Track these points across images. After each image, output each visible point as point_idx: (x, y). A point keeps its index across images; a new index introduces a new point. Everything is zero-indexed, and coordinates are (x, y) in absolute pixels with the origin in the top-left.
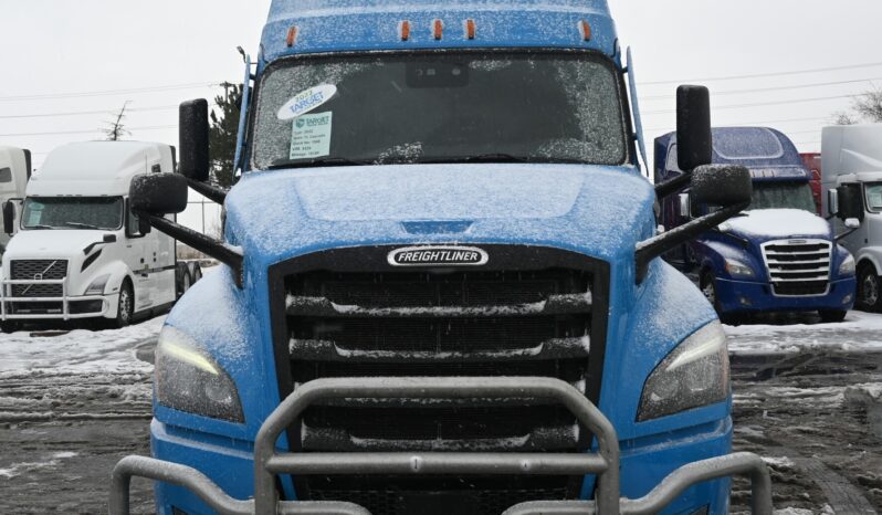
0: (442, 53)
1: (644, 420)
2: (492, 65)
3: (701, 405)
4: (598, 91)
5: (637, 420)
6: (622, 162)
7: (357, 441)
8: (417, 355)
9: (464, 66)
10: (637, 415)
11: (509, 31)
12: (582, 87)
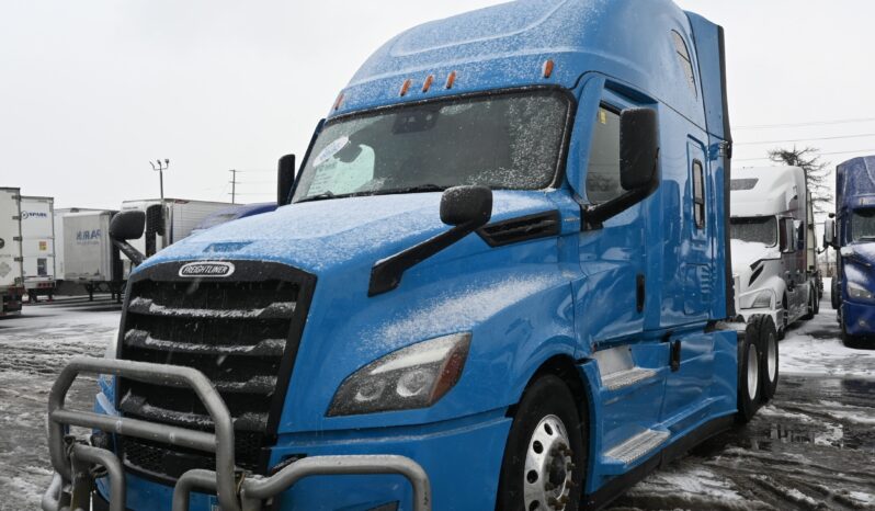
0: (424, 103)
1: (332, 416)
2: (456, 109)
3: (399, 409)
4: (541, 123)
5: (327, 415)
6: (546, 186)
7: (148, 408)
8: (182, 346)
9: (435, 112)
10: (329, 410)
11: (481, 78)
12: (526, 120)
